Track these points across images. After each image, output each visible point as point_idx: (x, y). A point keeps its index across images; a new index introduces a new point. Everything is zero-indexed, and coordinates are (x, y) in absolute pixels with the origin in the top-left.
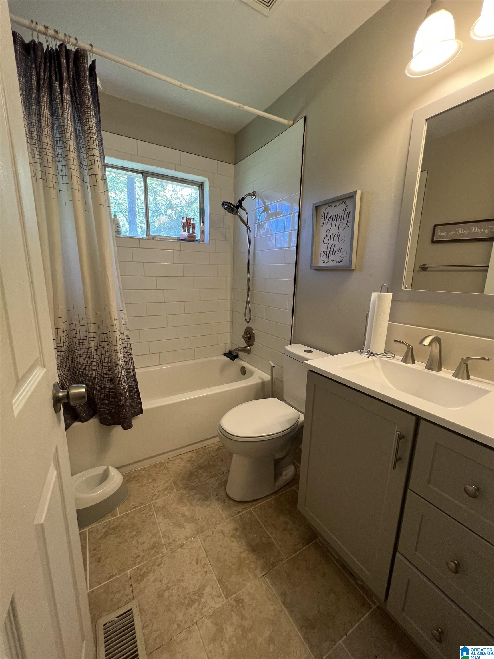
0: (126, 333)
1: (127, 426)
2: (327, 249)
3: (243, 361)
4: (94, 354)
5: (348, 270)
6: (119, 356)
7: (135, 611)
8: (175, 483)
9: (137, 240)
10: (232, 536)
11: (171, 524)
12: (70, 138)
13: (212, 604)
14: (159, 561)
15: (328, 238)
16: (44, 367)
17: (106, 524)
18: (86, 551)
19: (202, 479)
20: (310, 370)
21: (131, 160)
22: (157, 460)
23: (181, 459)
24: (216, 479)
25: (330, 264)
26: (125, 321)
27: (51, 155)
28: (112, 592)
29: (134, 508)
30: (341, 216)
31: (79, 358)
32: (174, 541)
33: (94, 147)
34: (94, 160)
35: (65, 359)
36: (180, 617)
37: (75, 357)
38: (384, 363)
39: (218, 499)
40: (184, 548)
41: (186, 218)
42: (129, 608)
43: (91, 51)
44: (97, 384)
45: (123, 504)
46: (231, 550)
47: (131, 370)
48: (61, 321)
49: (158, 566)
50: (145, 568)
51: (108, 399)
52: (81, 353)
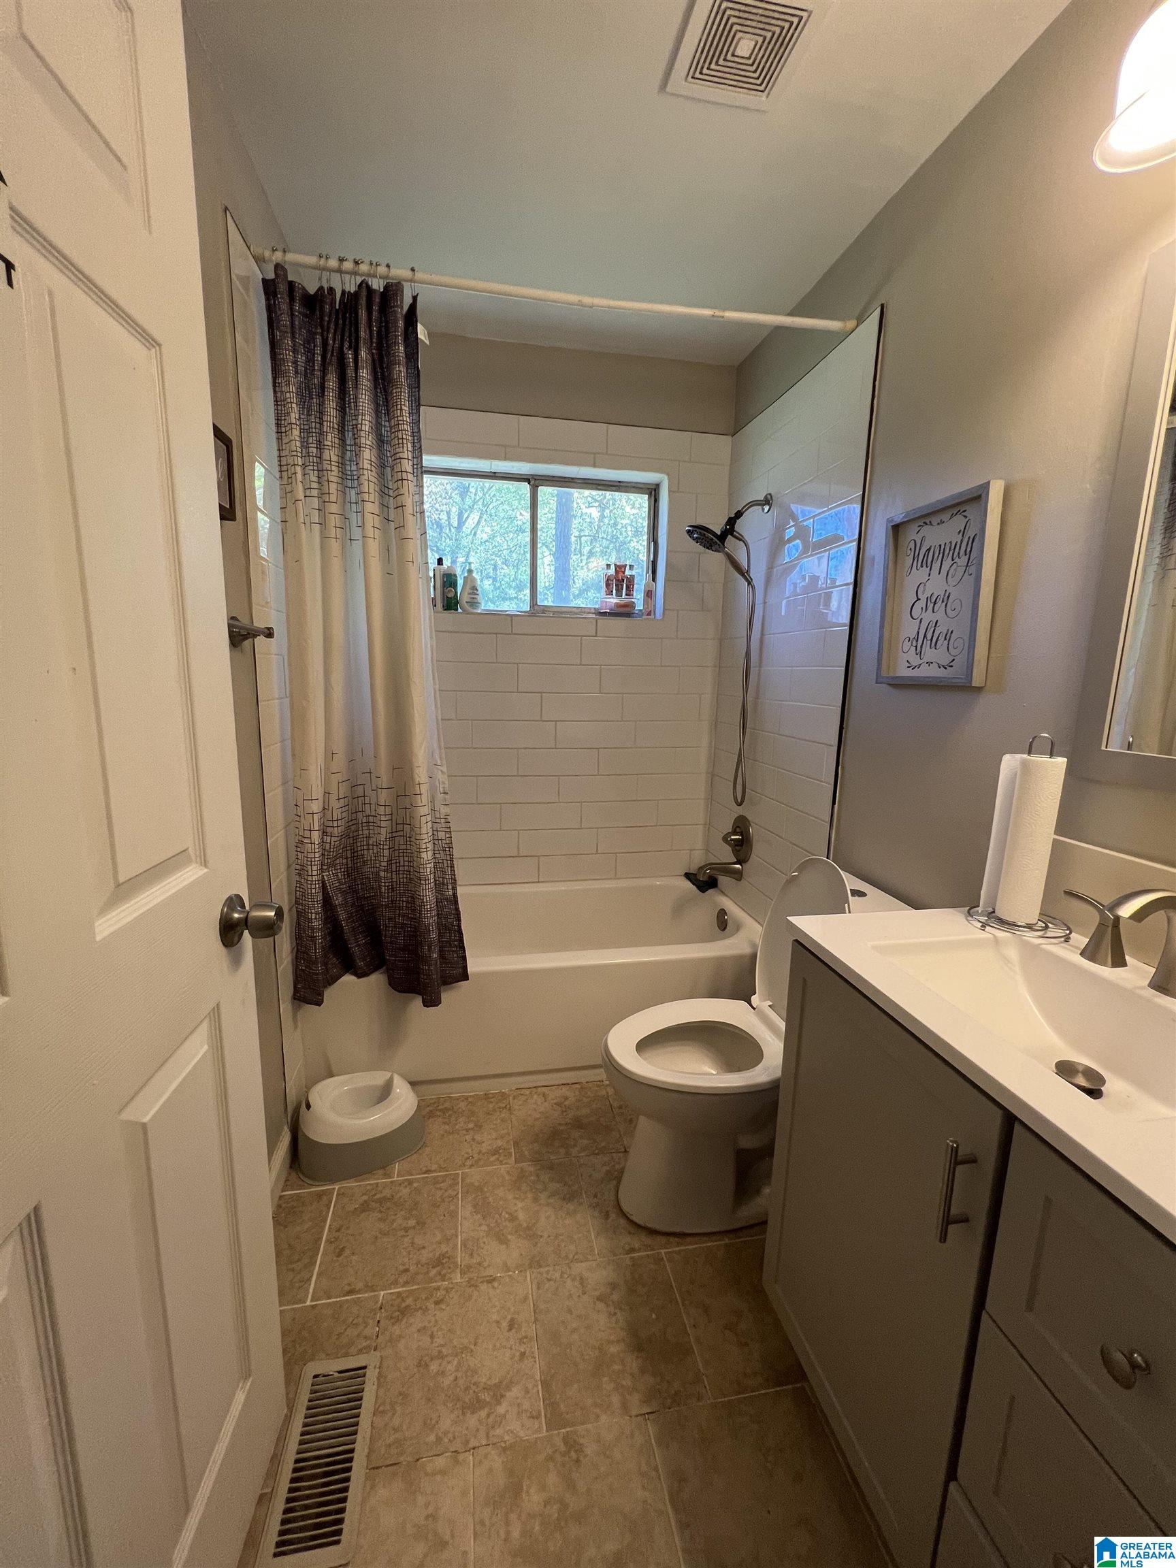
0: (444, 810)
1: (432, 1001)
2: (918, 632)
3: (727, 896)
4: (385, 847)
5: (964, 688)
6: (424, 855)
7: (371, 1374)
8: (516, 1144)
9: (508, 617)
10: (600, 1299)
11: (484, 1228)
12: (364, 446)
13: (515, 1425)
14: (439, 1294)
15: (922, 603)
16: (206, 866)
17: (368, 1187)
18: (325, 1226)
19: (574, 1151)
20: (797, 941)
21: (505, 459)
22: (494, 1087)
23: (544, 1095)
24: (606, 1159)
25: (925, 672)
26: (444, 787)
27: (334, 479)
28: (345, 1321)
29: (425, 1173)
30: (953, 548)
31: (366, 852)
32: (480, 1264)
33: (402, 455)
34: (402, 479)
35: (341, 851)
36: (446, 1424)
37: (359, 849)
38: (1031, 952)
39: (594, 1206)
40: (493, 1287)
41: (615, 565)
42: (364, 1365)
43: (411, 281)
44: (387, 906)
45: (409, 1159)
46: (588, 1327)
47: (450, 887)
48: (335, 779)
49: (437, 1303)
50: (411, 1299)
51: (404, 940)
52: (371, 843)
